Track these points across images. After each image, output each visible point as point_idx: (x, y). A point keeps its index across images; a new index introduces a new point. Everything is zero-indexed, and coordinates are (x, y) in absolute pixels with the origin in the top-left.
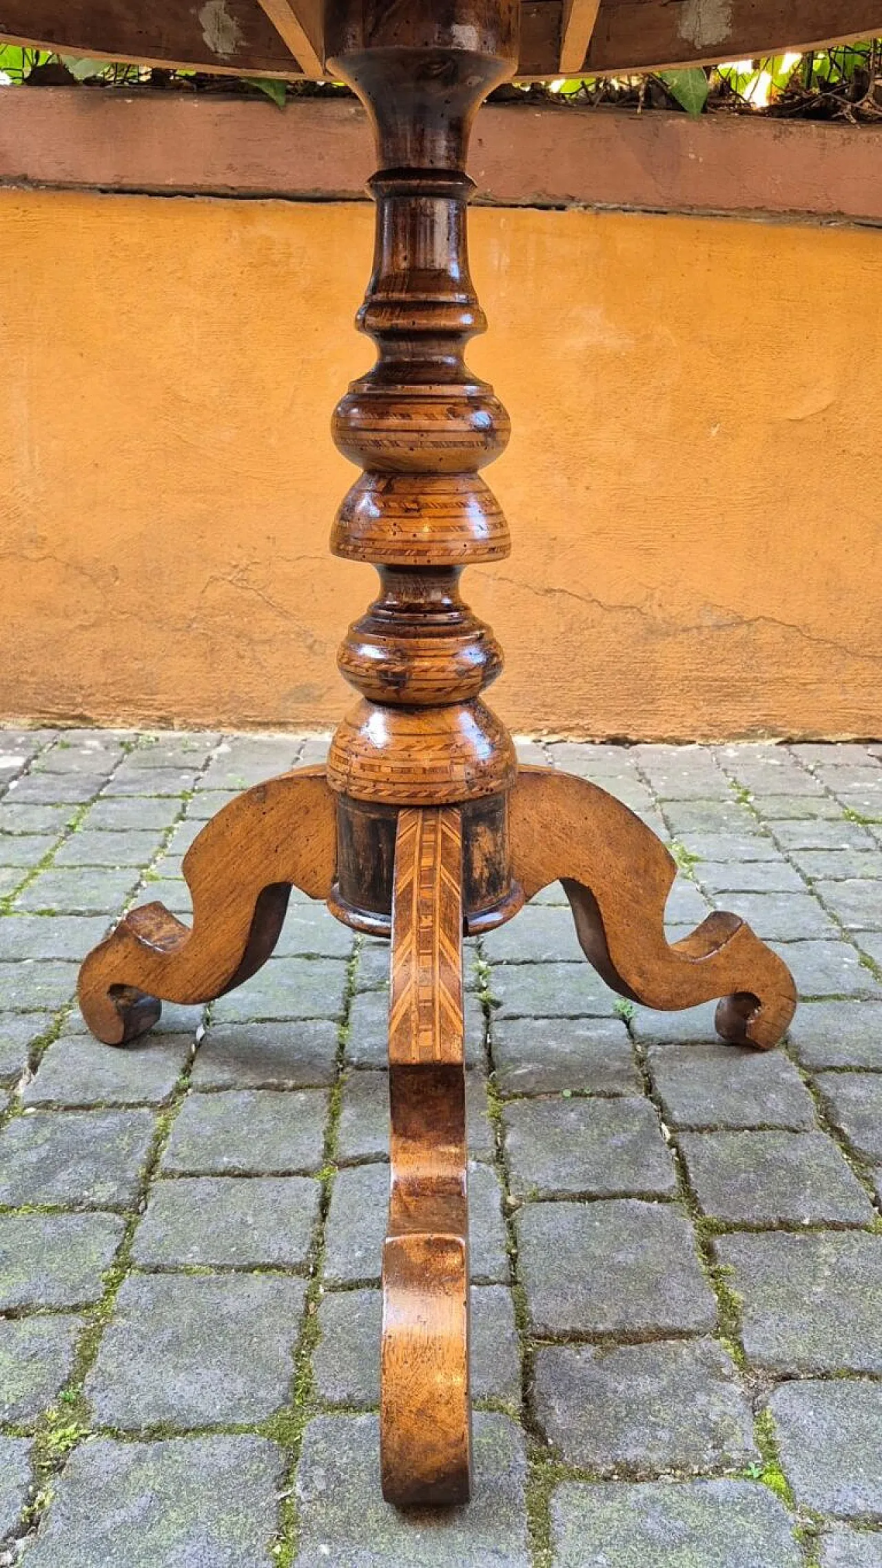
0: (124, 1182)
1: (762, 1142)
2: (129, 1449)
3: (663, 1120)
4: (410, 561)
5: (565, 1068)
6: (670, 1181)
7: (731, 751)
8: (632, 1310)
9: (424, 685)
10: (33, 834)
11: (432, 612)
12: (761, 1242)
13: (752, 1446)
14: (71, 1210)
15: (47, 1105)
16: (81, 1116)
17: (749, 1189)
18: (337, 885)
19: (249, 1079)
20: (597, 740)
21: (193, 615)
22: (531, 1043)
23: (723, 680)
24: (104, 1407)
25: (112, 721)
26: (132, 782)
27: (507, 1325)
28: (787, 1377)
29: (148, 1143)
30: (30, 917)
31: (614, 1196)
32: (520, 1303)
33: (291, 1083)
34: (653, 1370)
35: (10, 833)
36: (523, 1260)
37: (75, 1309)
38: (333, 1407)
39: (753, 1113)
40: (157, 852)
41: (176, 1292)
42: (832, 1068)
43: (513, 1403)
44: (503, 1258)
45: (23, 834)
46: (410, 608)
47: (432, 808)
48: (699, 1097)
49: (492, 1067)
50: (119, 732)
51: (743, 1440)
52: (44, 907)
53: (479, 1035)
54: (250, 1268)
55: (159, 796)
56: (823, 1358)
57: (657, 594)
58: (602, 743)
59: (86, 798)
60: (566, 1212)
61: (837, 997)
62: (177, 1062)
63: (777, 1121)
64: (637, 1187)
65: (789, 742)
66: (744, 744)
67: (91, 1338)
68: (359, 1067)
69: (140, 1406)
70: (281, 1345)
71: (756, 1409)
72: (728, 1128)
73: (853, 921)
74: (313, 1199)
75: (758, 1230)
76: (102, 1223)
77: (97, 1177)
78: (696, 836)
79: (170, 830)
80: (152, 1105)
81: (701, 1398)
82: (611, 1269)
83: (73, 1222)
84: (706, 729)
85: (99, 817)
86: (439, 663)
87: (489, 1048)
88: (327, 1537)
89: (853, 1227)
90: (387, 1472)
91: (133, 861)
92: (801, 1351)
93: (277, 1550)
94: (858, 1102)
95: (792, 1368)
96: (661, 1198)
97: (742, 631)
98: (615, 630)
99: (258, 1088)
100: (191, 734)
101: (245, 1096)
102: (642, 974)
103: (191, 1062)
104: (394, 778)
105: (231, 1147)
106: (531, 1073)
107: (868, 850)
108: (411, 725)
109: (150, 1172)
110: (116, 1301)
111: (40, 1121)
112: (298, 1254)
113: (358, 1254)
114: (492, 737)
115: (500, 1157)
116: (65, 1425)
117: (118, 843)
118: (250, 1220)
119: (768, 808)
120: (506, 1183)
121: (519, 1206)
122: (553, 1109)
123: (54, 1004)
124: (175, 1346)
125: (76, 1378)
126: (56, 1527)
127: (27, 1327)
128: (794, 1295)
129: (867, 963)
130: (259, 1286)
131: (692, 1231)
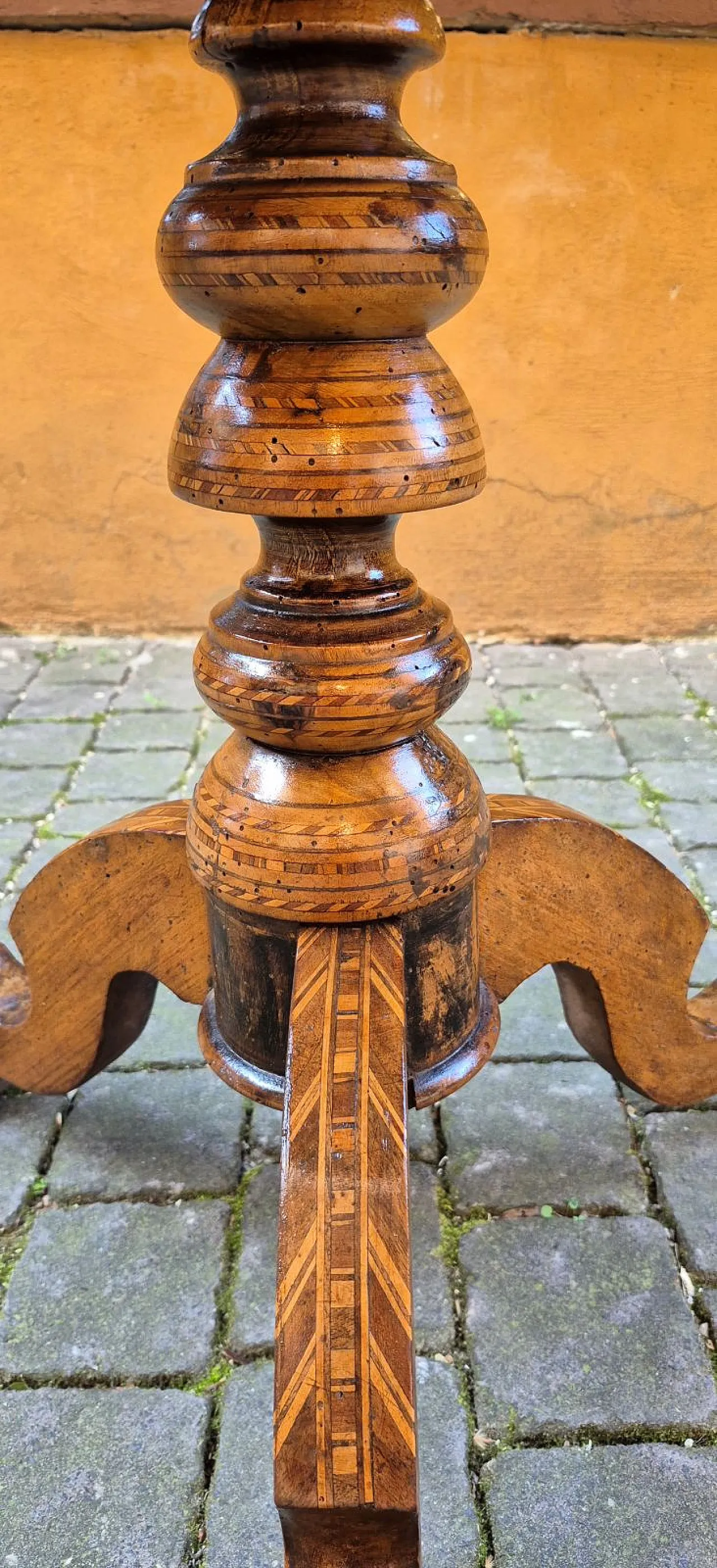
3: (681, 1259)
4: (305, 510)
5: (541, 1158)
7: (681, 650)
9: (336, 726)
11: (346, 594)
18: (213, 992)
19: (125, 1182)
20: (537, 641)
21: (106, 513)
22: (492, 1110)
23: (674, 573)
25: (30, 628)
26: (44, 701)
31: (632, 1436)
33: (178, 1188)
40: (57, 798)
46: (308, 589)
47: (352, 928)
49: (442, 1151)
50: (37, 639)
55: (70, 721)
57: (606, 482)
58: (542, 643)
64: (660, 1416)
66: (693, 642)
74: (193, 1441)
78: (657, 767)
79: (76, 765)
84: (653, 627)
86: (362, 688)
87: (437, 1113)
91: (28, 811)
97: (697, 520)
98: (559, 522)
99: (135, 1198)
100: (111, 641)
101: (115, 1216)
102: (655, 1066)
103: (55, 1142)
104: (289, 880)
106: (495, 1169)
108: (319, 788)
114: (452, 797)
115: (460, 1341)
117: (12, 785)
118: (99, 1491)
120: (471, 1397)
121: (492, 1452)
122: (529, 1242)
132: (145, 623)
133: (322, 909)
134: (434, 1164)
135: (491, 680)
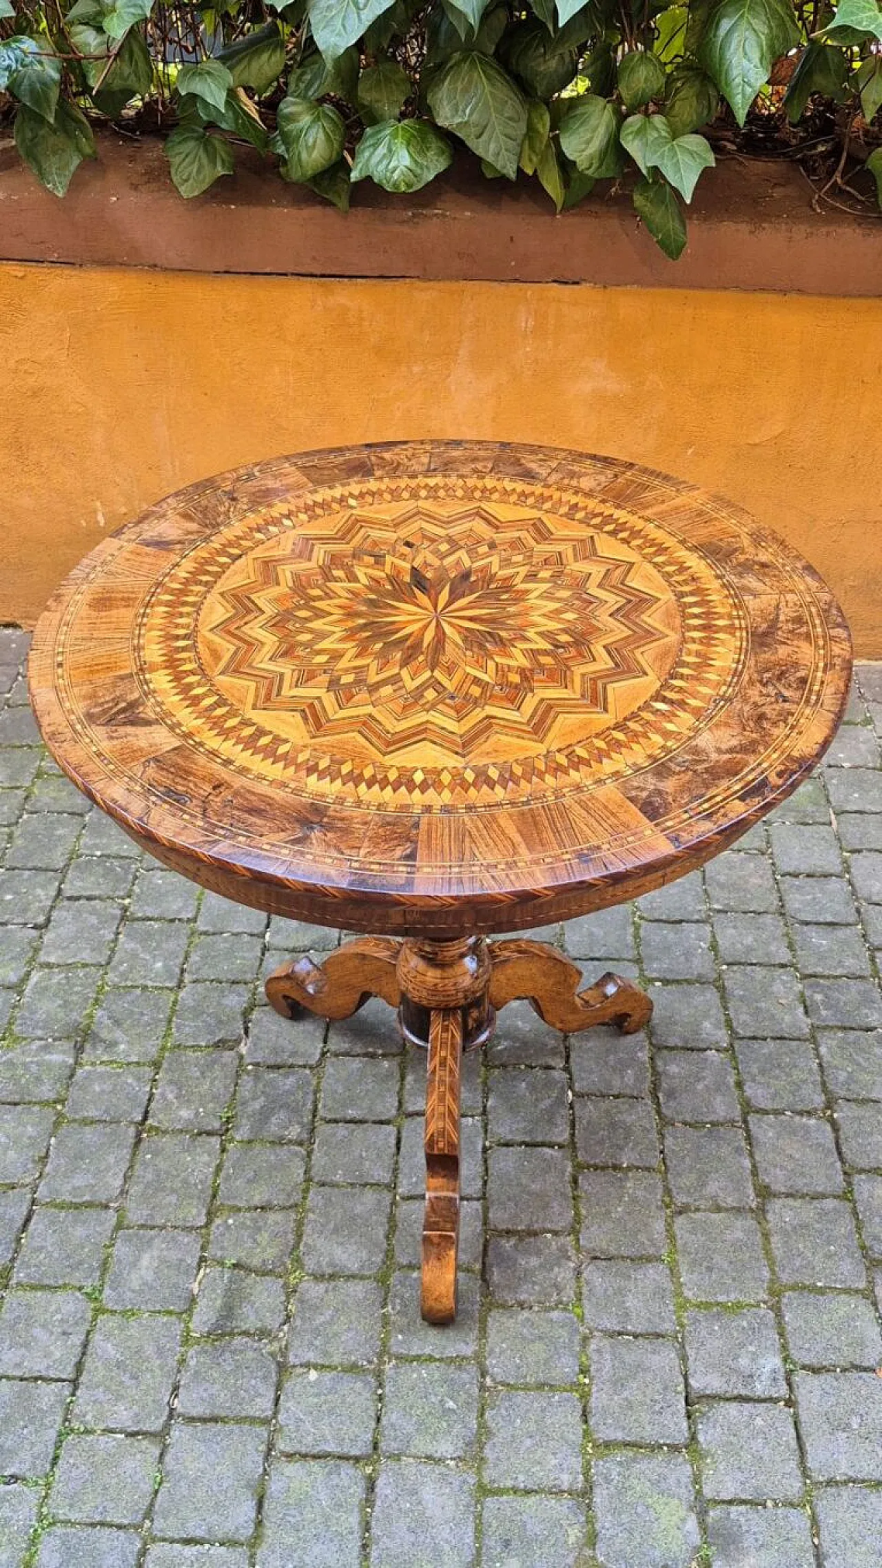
0: (303, 1125)
1: (617, 1107)
2: (322, 1287)
3: (570, 1088)
5: (525, 1044)
6: (564, 1137)
8: (534, 1219)
12: (602, 1177)
13: (572, 1295)
14: (280, 1144)
15: (258, 1064)
16: (276, 1075)
17: (601, 1142)
18: (401, 1010)
19: (358, 1049)
22: (508, 1022)
24: (310, 1263)
27: (479, 1224)
28: (596, 1258)
29: (311, 1097)
31: (537, 1145)
32: (486, 1210)
33: (380, 1052)
34: (538, 1253)
36: (490, 1185)
37: (291, 1207)
38: (403, 1266)
39: (617, 1085)
41: (333, 1198)
42: (666, 1047)
43: (478, 1268)
44: (480, 1184)
47: (447, 1011)
48: (591, 1072)
51: (569, 1294)
54: (365, 1185)
56: (613, 1251)
60: (512, 1154)
61: (688, 982)
62: (319, 1034)
63: (628, 1091)
64: (548, 1139)
67: (300, 1224)
69: (324, 1263)
70: (381, 1232)
71: (578, 1273)
72: (602, 1096)
73: (718, 901)
74: (393, 1141)
75: (602, 1169)
76: (296, 1154)
77: (290, 1121)
80: (311, 1068)
81: (556, 1269)
82: (529, 1194)
83: (283, 1152)
88: (401, 1332)
89: (647, 1169)
90: (421, 1301)
92: (604, 1245)
93: (382, 1336)
94: (674, 1077)
95: (598, 1254)
99: (363, 1055)
101: (356, 1064)
103: (327, 1030)
105: (352, 1102)
109: (314, 1116)
110: (308, 1203)
111: (257, 1078)
112: (386, 1177)
113: (415, 1181)
115: (485, 1112)
116: (295, 1272)
118: (364, 1154)
120: (486, 1132)
121: (491, 1148)
122: (514, 1078)
123: (249, 977)
124: (336, 1231)
125: (296, 1247)
126: (298, 1322)
127: (272, 1217)
128: (608, 1212)
129: (714, 947)
130: (370, 1197)
131: (569, 1169)
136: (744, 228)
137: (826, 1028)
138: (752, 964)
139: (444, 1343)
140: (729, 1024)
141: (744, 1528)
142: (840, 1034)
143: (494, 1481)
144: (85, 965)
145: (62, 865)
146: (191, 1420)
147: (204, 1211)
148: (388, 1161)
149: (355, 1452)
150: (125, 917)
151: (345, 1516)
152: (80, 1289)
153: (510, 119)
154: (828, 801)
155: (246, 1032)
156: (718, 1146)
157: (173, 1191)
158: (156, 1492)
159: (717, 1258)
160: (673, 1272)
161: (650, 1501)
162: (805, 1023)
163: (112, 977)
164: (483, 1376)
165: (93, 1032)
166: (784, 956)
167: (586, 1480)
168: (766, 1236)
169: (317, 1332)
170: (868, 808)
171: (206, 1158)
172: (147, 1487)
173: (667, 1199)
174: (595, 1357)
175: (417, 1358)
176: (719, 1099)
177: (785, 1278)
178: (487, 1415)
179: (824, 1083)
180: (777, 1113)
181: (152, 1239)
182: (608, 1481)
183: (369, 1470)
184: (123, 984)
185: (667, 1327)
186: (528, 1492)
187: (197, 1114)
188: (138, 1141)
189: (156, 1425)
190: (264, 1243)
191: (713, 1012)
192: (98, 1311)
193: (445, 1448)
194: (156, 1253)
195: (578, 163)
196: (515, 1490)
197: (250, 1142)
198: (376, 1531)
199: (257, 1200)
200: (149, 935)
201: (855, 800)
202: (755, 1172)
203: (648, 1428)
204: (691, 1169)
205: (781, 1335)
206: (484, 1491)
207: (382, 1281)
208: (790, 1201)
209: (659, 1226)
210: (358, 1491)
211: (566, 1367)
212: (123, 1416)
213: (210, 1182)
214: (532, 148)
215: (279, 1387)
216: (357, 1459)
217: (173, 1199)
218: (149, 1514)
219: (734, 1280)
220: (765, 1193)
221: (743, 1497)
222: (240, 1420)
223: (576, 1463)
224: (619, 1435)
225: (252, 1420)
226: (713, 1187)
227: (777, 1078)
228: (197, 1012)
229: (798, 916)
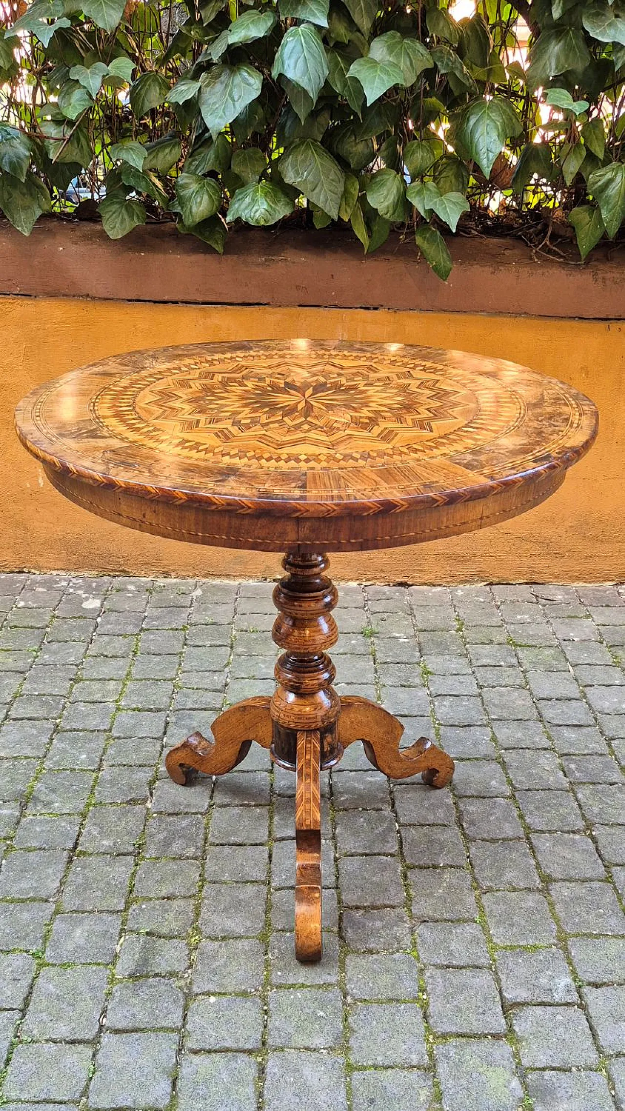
0: (197, 848)
1: (432, 831)
2: (217, 944)
3: (396, 821)
5: (361, 796)
6: (395, 849)
7: (461, 591)
8: (376, 898)
10: (117, 657)
12: (425, 873)
13: (409, 944)
14: (180, 859)
15: (161, 813)
16: (175, 818)
17: (423, 852)
18: (273, 745)
19: (237, 802)
20: (392, 584)
22: (347, 784)
24: (207, 930)
25: (140, 574)
26: (157, 618)
27: (335, 903)
28: (425, 921)
29: (203, 830)
30: (131, 713)
31: (375, 854)
32: (339, 895)
33: (253, 803)
34: (381, 919)
35: (106, 656)
36: (341, 879)
37: (190, 897)
38: (278, 931)
39: (431, 818)
40: (178, 669)
41: (223, 891)
42: (466, 796)
43: (336, 929)
44: (334, 879)
45: (113, 657)
47: (309, 731)
48: (411, 811)
50: (143, 579)
51: (407, 942)
52: (134, 706)
53: (327, 780)
54: (247, 882)
56: (437, 916)
58: (394, 585)
59: (137, 631)
60: (356, 861)
61: (477, 759)
62: (207, 793)
63: (439, 822)
64: (383, 851)
65: (491, 584)
66: (468, 586)
67: (197, 907)
68: (279, 795)
69: (218, 930)
70: (261, 909)
71: (412, 930)
72: (421, 825)
73: (494, 714)
74: (266, 856)
75: (425, 868)
76: (193, 864)
77: (187, 845)
78: (432, 658)
79: (181, 653)
80: (201, 813)
81: (395, 928)
82: (371, 883)
83: (182, 864)
84: (448, 579)
85: (146, 645)
86: (312, 681)
87: (331, 786)
88: (280, 970)
89: (458, 867)
90: (297, 953)
92: (430, 913)
93: (265, 973)
94: (472, 813)
95: (426, 919)
96: (392, 855)
99: (241, 806)
100: (180, 581)
101: (236, 810)
102: (390, 767)
103: (213, 792)
104: (296, 721)
105: (234, 833)
106: (347, 799)
107: (513, 666)
108: (302, 702)
109: (205, 843)
110: (203, 894)
111: (160, 821)
112: (263, 877)
113: (284, 877)
114: (332, 700)
115: (334, 837)
116: (195, 936)
118: (245, 864)
119: (471, 635)
120: (336, 849)
121: (340, 858)
122: (354, 816)
123: (152, 762)
124: (225, 910)
125: (195, 921)
126: (199, 967)
127: (175, 903)
128: (432, 893)
129: (494, 739)
130: (250, 889)
131: (400, 868)
132: (196, 572)
133: (303, 727)
134: (329, 799)
135: (367, 608)
136: (488, 270)
137: (581, 783)
138: (523, 748)
139: (313, 975)
140: (510, 783)
141: (557, 1085)
142: (591, 787)
143: (359, 1062)
144: (26, 758)
145: (8, 700)
146: (118, 1031)
147: (123, 901)
148: (263, 867)
149: (247, 1047)
150: (57, 730)
151: (242, 1089)
152: (27, 952)
153: (333, 180)
154: (567, 660)
155: (151, 794)
156: (510, 852)
157: (98, 889)
158: (91, 1078)
159: (516, 919)
160: (484, 928)
161: (481, 1070)
162: (565, 782)
163: (47, 764)
164: (345, 997)
165: (34, 797)
166: (546, 743)
167: (430, 1058)
168: (551, 904)
169: (214, 972)
170: (594, 662)
171: (123, 869)
172: (84, 1075)
173: (475, 885)
174: (430, 981)
175: (293, 986)
176: (507, 825)
177: (568, 929)
178: (350, 1020)
179: (583, 815)
180: (550, 832)
181: (83, 919)
182: (446, 1057)
183: (259, 1059)
184: (56, 768)
185: (483, 961)
186: (386, 1068)
187: (115, 843)
188: (70, 861)
189: (90, 1035)
190: (170, 919)
191: (497, 775)
192: (41, 965)
193: (318, 1041)
194: (86, 928)
195: (379, 211)
196: (375, 1067)
197: (157, 858)
198: (267, 1096)
199: (163, 893)
200: (76, 740)
201: (585, 658)
202: (538, 866)
203: (475, 1023)
204: (491, 865)
205: (570, 964)
206: (350, 1068)
207: (264, 940)
208: (568, 884)
209: (471, 900)
210: (253, 1072)
211: (409, 987)
212: (63, 1030)
213: (127, 883)
214: (347, 204)
215: (186, 1008)
216: (249, 1052)
217: (99, 894)
218: (85, 1093)
219: (530, 931)
220: (547, 880)
221: (553, 1065)
222: (155, 1030)
223: (423, 1048)
224: (454, 1029)
225: (165, 1029)
226: (508, 876)
227: (548, 812)
228: (113, 783)
229: (552, 721)
